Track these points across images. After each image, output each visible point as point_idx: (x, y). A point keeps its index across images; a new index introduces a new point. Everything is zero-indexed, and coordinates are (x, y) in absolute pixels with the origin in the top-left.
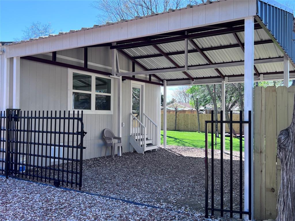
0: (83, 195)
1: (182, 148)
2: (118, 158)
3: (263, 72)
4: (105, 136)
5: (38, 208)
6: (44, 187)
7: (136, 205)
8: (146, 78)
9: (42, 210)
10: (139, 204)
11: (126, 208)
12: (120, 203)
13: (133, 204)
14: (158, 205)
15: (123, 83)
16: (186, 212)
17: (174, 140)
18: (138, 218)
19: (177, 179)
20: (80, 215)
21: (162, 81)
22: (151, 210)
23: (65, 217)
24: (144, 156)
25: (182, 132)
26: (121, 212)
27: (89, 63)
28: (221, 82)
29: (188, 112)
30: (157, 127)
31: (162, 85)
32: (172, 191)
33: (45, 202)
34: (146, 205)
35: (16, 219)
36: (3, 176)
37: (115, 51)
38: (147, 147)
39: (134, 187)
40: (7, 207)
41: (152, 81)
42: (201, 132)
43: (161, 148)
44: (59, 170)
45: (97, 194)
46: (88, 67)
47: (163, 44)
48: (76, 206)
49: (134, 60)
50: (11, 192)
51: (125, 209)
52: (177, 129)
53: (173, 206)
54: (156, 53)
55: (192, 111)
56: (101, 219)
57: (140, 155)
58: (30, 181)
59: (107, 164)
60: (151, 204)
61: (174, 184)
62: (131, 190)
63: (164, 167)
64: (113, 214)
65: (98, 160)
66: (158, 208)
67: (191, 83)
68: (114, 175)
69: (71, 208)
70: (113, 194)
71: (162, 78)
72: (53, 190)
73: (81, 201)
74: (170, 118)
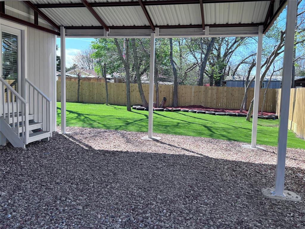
3: (210, 24)
8: (29, 18)
17: (77, 117)
21: (58, 27)
25: (87, 104)
28: (150, 35)
29: (93, 80)
30: (49, 103)
31: (59, 34)
38: (30, 135)
41: (39, 24)
42: (110, 104)
43: (57, 134)
52: (80, 101)
55: (98, 79)
67: (104, 33)
71: (58, 23)
74: (71, 87)
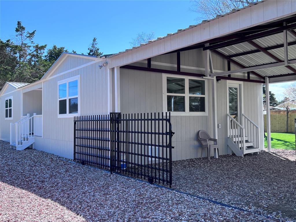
0: (172, 192)
1: (291, 152)
2: (215, 159)
4: (200, 137)
5: (132, 201)
6: (140, 183)
7: (222, 206)
8: (244, 76)
9: (134, 203)
10: (226, 205)
11: (212, 208)
12: (207, 203)
13: (219, 205)
14: (246, 208)
15: (218, 84)
16: (276, 218)
17: (283, 143)
18: (222, 219)
19: (275, 184)
20: (167, 210)
21: (264, 78)
22: (237, 212)
23: (152, 211)
24: (243, 159)
26: (206, 211)
27: (181, 67)
30: (258, 129)
31: (264, 82)
32: (266, 196)
33: (138, 196)
34: (233, 207)
35: (112, 208)
36: (109, 171)
37: (208, 52)
38: (246, 149)
39: (225, 189)
40: (107, 197)
41: (251, 79)
43: (265, 152)
44: (156, 169)
45: (186, 192)
46: (181, 71)
47: (260, 39)
48: (165, 202)
49: (229, 59)
50: (113, 185)
51: (210, 209)
52: (289, 131)
53: (262, 211)
54: (253, 49)
56: (185, 215)
57: (239, 158)
58: (129, 177)
59: (202, 165)
60: (238, 206)
61: (270, 189)
62: (221, 191)
63: (263, 171)
64: (197, 212)
65: (194, 161)
66: (246, 211)
68: (206, 176)
69: (159, 203)
70: (202, 194)
72: (147, 186)
73: (170, 197)
74: (280, 119)
